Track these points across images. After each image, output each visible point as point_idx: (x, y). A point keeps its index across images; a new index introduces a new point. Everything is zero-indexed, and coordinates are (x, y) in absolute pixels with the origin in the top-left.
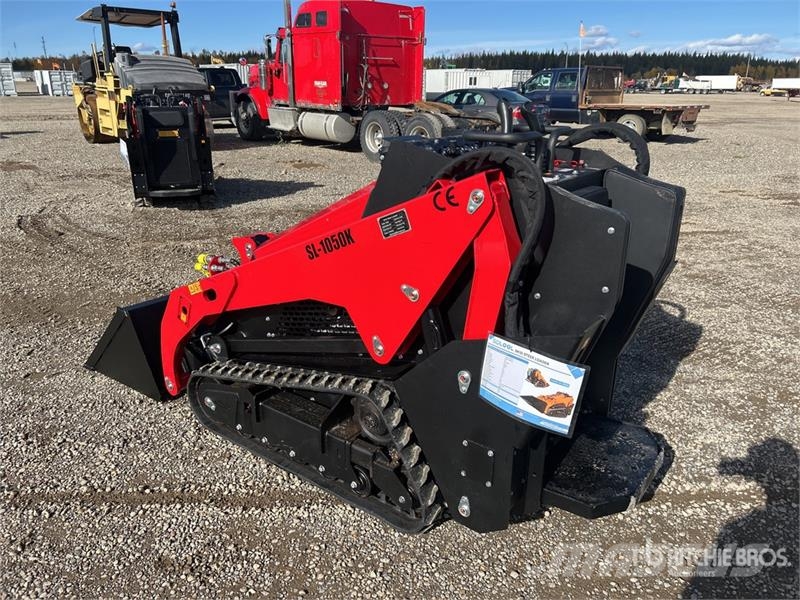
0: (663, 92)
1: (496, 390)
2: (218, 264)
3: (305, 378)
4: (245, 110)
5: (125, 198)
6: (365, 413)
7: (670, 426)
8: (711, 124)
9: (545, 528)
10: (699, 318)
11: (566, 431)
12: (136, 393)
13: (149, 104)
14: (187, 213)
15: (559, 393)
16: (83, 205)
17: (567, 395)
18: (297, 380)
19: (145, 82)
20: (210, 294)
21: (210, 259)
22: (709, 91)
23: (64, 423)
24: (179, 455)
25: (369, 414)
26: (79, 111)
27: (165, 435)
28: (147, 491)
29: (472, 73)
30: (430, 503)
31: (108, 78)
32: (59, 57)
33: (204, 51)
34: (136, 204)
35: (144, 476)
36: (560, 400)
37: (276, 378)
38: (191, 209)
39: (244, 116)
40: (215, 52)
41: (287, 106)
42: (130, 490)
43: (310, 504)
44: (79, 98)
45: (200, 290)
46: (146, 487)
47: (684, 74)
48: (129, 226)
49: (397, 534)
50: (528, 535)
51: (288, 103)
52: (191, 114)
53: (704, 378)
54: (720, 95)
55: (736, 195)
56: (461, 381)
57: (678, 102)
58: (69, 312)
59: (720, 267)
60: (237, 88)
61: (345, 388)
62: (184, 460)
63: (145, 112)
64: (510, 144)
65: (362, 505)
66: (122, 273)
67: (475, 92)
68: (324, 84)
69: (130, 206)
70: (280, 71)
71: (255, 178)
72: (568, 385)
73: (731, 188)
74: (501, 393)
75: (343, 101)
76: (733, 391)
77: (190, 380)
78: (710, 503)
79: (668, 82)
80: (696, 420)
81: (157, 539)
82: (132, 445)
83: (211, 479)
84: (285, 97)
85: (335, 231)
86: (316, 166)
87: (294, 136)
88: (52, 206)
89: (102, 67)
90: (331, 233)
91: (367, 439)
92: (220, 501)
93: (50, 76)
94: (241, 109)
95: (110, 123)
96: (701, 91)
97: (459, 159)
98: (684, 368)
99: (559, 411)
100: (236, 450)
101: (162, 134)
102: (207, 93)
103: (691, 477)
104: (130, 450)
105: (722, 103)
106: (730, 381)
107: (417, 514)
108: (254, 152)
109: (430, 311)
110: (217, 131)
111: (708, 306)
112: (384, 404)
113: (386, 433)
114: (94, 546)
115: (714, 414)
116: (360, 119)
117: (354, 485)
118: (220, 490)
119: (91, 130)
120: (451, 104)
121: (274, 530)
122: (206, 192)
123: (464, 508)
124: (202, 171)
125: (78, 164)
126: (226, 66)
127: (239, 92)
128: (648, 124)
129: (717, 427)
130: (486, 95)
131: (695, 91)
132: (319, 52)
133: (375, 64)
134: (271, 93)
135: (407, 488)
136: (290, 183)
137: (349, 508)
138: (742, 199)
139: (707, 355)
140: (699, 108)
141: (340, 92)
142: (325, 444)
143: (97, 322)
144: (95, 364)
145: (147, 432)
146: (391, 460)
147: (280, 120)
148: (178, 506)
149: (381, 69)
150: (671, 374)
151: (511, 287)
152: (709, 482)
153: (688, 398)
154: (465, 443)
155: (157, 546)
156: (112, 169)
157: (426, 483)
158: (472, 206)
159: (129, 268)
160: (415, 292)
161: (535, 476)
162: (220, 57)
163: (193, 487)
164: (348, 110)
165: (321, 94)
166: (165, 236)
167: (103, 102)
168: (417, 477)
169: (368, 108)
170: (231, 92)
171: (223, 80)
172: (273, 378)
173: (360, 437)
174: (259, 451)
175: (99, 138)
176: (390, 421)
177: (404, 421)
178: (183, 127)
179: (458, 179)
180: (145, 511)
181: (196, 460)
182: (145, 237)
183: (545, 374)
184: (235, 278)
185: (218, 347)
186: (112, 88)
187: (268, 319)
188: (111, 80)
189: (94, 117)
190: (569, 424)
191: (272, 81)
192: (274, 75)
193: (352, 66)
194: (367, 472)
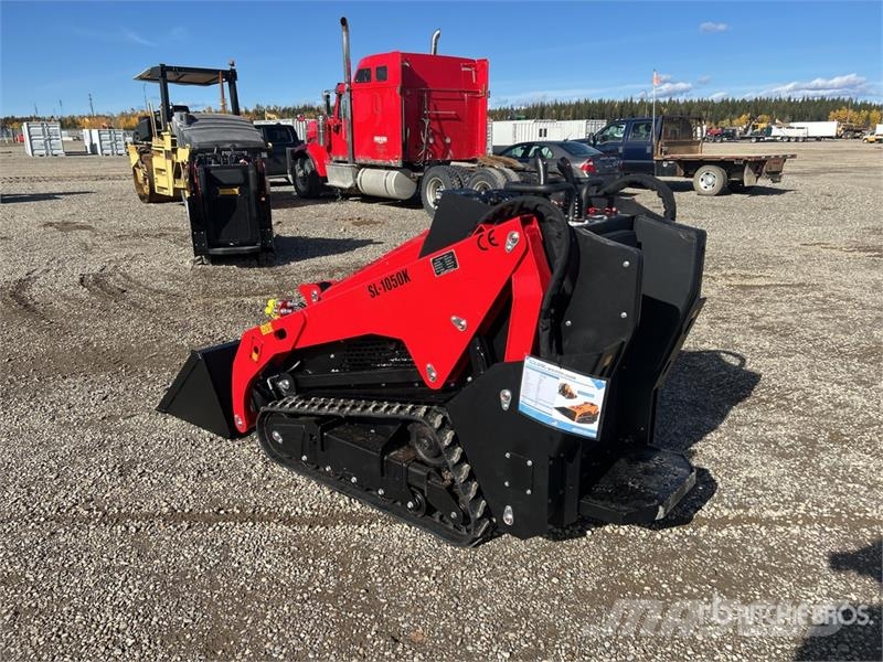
0: (754, 140)
1: (533, 404)
2: (287, 308)
3: (366, 407)
4: (302, 167)
5: (186, 257)
6: (420, 437)
7: (717, 462)
8: (803, 174)
9: (587, 545)
10: (760, 367)
11: (594, 435)
12: (206, 432)
13: (210, 163)
14: (246, 271)
15: (586, 403)
16: (143, 263)
17: (592, 405)
18: (359, 409)
19: (203, 140)
20: (280, 334)
21: (280, 304)
22: (805, 139)
23: (142, 457)
24: (249, 484)
25: (424, 437)
26: (135, 171)
27: (236, 468)
28: (222, 512)
29: (542, 125)
30: (479, 515)
31: (165, 137)
32: (107, 115)
33: (258, 106)
34: (195, 262)
35: (218, 500)
36: (587, 409)
37: (340, 408)
38: (250, 266)
39: (301, 173)
40: (269, 107)
41: (346, 162)
42: (206, 511)
43: (370, 524)
44: (135, 158)
45: (271, 330)
46: (220, 509)
47: (777, 121)
48: (189, 283)
49: (449, 548)
50: (570, 550)
51: (347, 159)
52: (251, 172)
53: (757, 421)
54: (818, 143)
55: (818, 247)
56: (502, 398)
57: (771, 151)
58: (138, 362)
59: (790, 319)
60: (294, 145)
61: (402, 413)
62: (255, 488)
63: (207, 171)
64: (546, 195)
65: (417, 524)
66: (185, 327)
67: (542, 145)
68: (384, 139)
69: (188, 264)
70: (338, 127)
71: (313, 235)
72: (593, 396)
73: (815, 241)
74: (538, 406)
75: (403, 158)
76: (784, 432)
77: (259, 416)
78: (745, 526)
79: (759, 130)
80: (744, 457)
81: (233, 549)
82: (205, 475)
83: (279, 503)
84: (344, 153)
85: (394, 272)
86: (375, 223)
87: (354, 193)
88: (113, 265)
89: (159, 126)
90: (390, 274)
91: (422, 462)
92: (288, 520)
93: (100, 135)
94: (297, 166)
95: (165, 183)
96: (797, 139)
97: (499, 206)
98: (737, 412)
99: (587, 418)
100: (301, 480)
101: (222, 192)
102: (264, 151)
103: (730, 505)
104: (204, 480)
105: (820, 152)
106: (783, 424)
107: (467, 531)
108: (312, 210)
109: (477, 339)
110: (273, 189)
111: (771, 356)
112: (437, 425)
113: (439, 454)
114: (177, 554)
115: (762, 452)
116: (421, 174)
117: (410, 505)
118: (287, 512)
119: (146, 190)
120: (516, 157)
121: (338, 544)
122: (266, 249)
123: (509, 517)
124: (261, 228)
125: (134, 225)
126: (283, 123)
127: (296, 149)
128: (729, 176)
129: (763, 464)
130: (554, 148)
131: (789, 139)
132: (380, 108)
133: (437, 118)
134: (329, 149)
135: (458, 504)
136: (349, 240)
137: (406, 526)
138: (824, 251)
139: (763, 400)
140: (785, 158)
141: (401, 147)
142: (384, 467)
143: (165, 371)
144: (167, 407)
145: (218, 465)
146: (444, 480)
147: (338, 177)
148: (251, 524)
149: (443, 123)
150: (723, 417)
151: (544, 314)
152: (747, 509)
153: (739, 439)
154: (508, 455)
155: (233, 555)
156: (169, 228)
157: (475, 498)
158: (509, 246)
159: (192, 322)
160: (463, 323)
161: (572, 487)
162: (274, 112)
163: (263, 509)
164: (409, 166)
165: (381, 150)
166: (225, 293)
167: (159, 162)
168: (467, 492)
169: (431, 164)
170: (288, 149)
171: (280, 136)
172: (337, 408)
173: (416, 460)
174: (322, 479)
175: (154, 197)
176: (442, 441)
177: (455, 442)
178: (244, 185)
179: (498, 223)
180: (221, 528)
181: (265, 488)
182: (206, 292)
183: (574, 388)
184: (305, 318)
185: (287, 383)
186: (168, 147)
187: (332, 356)
188: (168, 139)
189: (149, 177)
190: (596, 429)
191: (330, 137)
192: (332, 131)
193: (413, 120)
194: (422, 492)
